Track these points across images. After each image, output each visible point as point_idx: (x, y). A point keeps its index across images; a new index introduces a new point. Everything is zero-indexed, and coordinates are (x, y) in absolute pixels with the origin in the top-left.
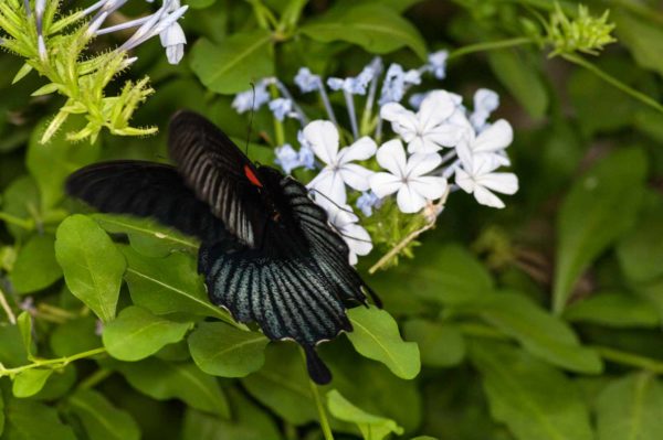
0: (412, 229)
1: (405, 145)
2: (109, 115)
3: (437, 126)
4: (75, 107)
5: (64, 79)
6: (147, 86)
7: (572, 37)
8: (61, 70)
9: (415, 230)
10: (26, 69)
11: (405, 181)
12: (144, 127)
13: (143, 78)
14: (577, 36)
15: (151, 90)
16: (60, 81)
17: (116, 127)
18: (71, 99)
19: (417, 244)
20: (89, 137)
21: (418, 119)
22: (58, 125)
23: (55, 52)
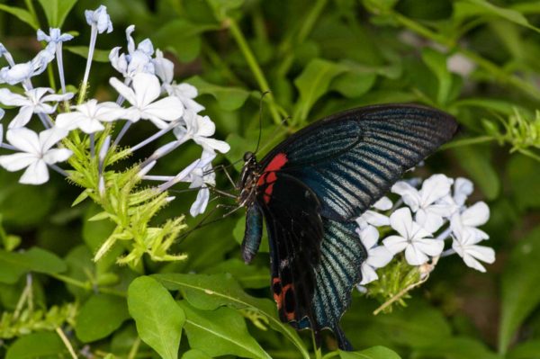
0: (408, 283)
1: (413, 215)
2: (151, 243)
3: (433, 204)
4: (124, 235)
5: (116, 211)
6: (182, 222)
7: (530, 136)
8: (114, 202)
9: (411, 284)
10: (83, 196)
11: (410, 241)
12: (177, 255)
13: (180, 216)
14: (534, 136)
15: (184, 226)
16: (112, 212)
17: (156, 254)
18: (120, 227)
19: (408, 296)
20: (134, 260)
21: (421, 196)
22: (108, 247)
23: (110, 184)
